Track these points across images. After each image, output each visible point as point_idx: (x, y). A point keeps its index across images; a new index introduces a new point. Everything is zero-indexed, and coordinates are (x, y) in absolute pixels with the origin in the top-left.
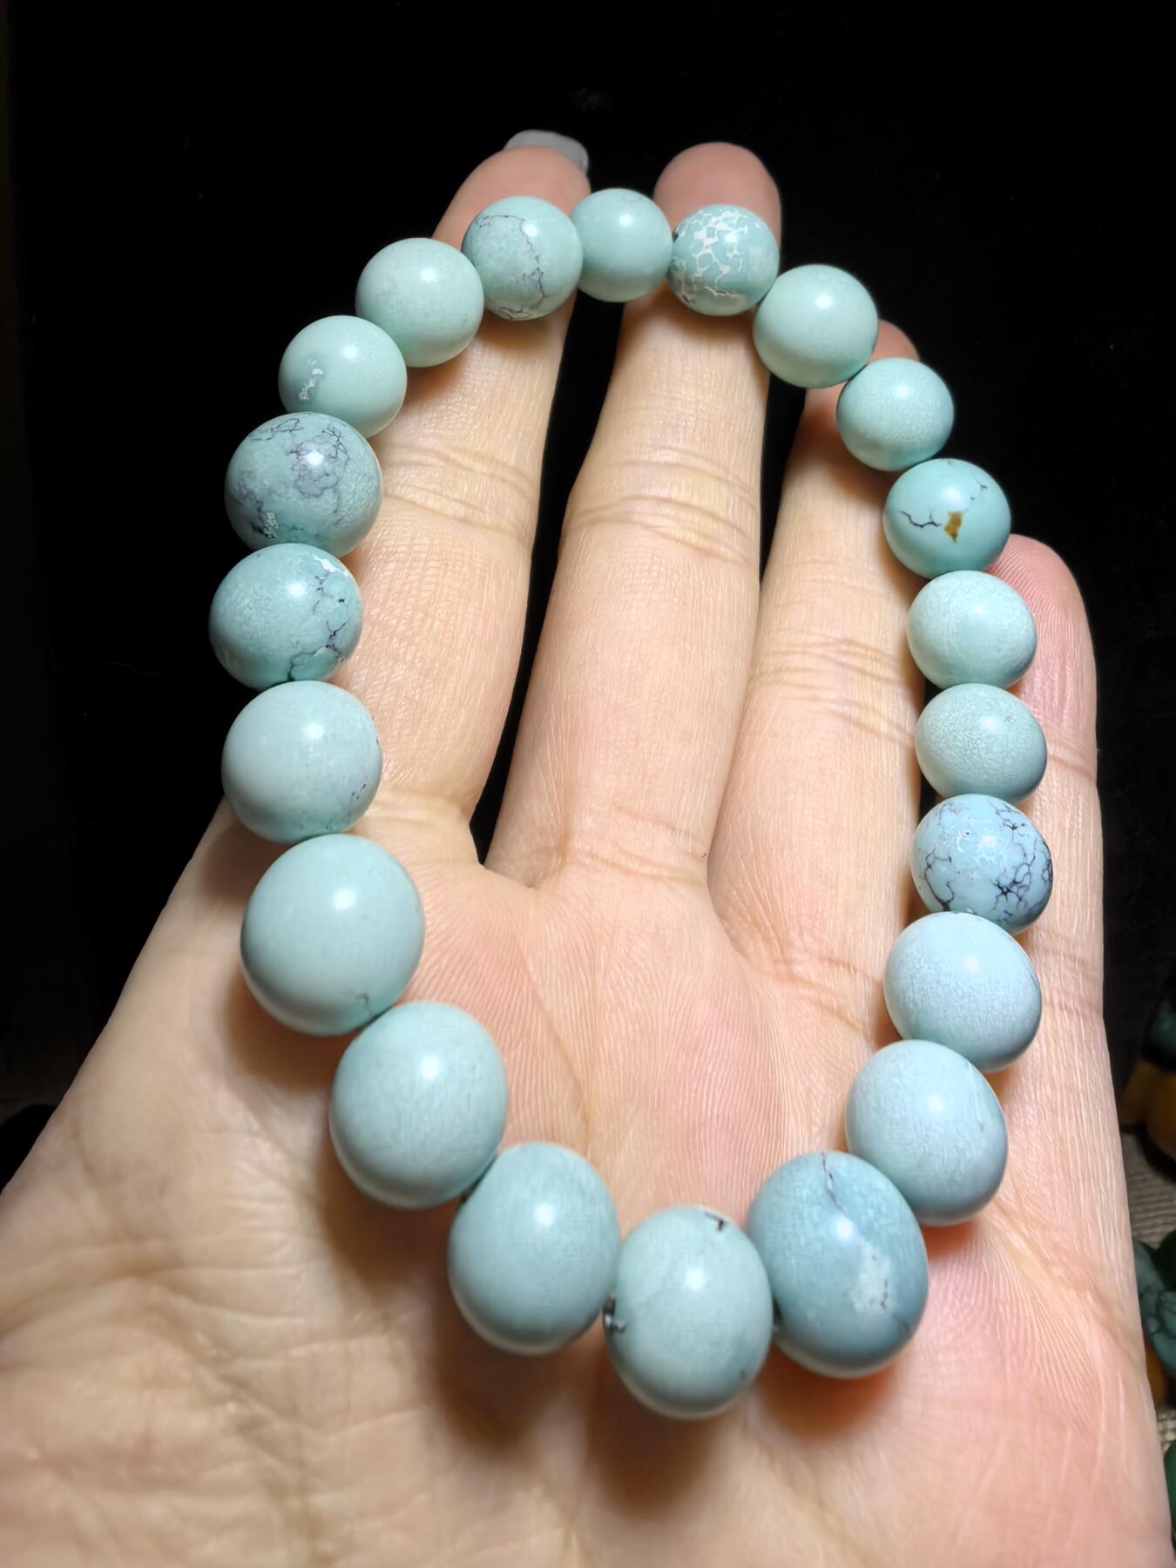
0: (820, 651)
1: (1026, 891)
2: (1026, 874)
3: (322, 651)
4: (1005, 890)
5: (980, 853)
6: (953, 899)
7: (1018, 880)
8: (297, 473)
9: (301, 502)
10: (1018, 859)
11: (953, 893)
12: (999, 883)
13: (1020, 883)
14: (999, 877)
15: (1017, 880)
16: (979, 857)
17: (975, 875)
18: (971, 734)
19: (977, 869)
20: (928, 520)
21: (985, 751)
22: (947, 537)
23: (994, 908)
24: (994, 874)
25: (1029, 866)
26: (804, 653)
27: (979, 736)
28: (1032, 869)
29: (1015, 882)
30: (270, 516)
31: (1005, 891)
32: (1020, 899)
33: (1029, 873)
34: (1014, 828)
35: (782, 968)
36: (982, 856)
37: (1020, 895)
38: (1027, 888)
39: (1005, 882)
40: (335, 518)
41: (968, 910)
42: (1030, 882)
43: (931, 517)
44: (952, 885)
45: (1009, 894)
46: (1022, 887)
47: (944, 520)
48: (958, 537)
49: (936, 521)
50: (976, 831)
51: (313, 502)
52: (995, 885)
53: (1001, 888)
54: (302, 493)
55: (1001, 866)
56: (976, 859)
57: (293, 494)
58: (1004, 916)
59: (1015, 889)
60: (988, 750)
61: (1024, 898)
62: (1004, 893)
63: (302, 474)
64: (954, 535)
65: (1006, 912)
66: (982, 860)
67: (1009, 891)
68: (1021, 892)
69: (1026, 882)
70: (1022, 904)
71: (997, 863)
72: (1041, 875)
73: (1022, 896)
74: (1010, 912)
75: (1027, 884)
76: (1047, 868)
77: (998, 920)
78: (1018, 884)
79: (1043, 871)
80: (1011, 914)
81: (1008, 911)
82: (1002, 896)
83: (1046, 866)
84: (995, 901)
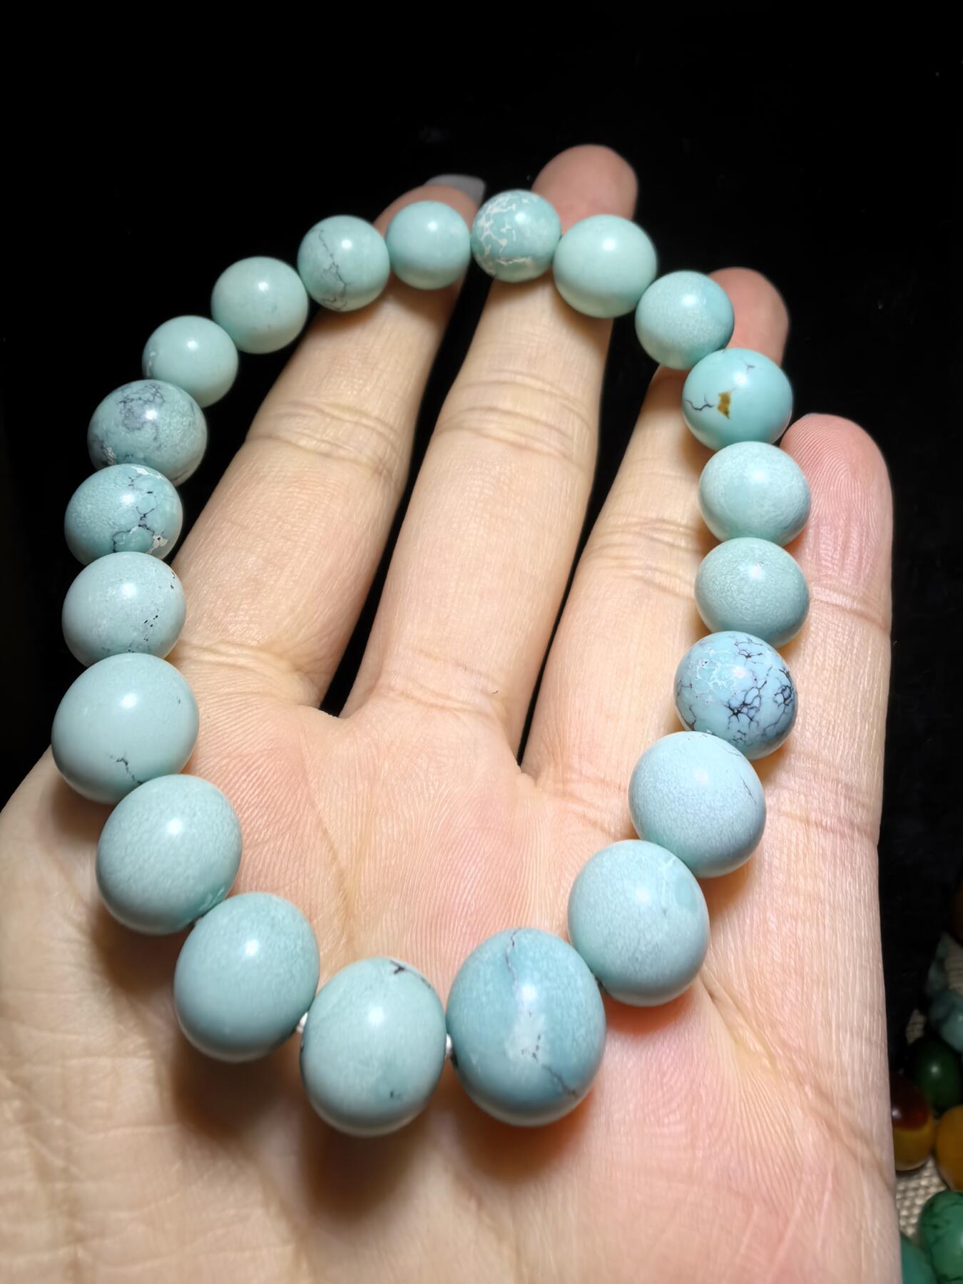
0: (637, 529)
1: (757, 712)
2: (755, 697)
3: (135, 529)
4: (736, 711)
5: (714, 679)
6: (695, 721)
7: (748, 701)
8: (123, 415)
9: (128, 435)
10: (750, 683)
11: (695, 717)
12: (730, 704)
13: (750, 705)
14: (730, 700)
15: (746, 702)
16: (713, 682)
17: (710, 698)
18: (725, 578)
19: (711, 692)
20: (704, 404)
21: (737, 592)
22: (721, 416)
23: (729, 728)
24: (725, 697)
25: (759, 689)
26: (623, 532)
27: (732, 580)
28: (762, 692)
29: (744, 704)
30: (110, 450)
31: (736, 713)
32: (751, 719)
33: (759, 696)
34: (748, 656)
35: (560, 786)
36: (715, 681)
37: (751, 716)
38: (758, 710)
39: (736, 704)
40: (157, 444)
41: (708, 731)
42: (760, 704)
43: (705, 400)
44: (693, 708)
45: (739, 715)
46: (752, 708)
47: (716, 401)
48: (731, 414)
49: (711, 404)
50: (713, 661)
51: (137, 433)
52: (726, 706)
53: (731, 709)
54: (128, 428)
55: (731, 690)
56: (710, 684)
57: (122, 430)
58: (739, 736)
59: (745, 710)
60: (740, 591)
61: (756, 718)
62: (736, 714)
63: (127, 415)
64: (726, 413)
65: (739, 731)
66: (715, 684)
67: (739, 712)
68: (752, 713)
69: (756, 703)
70: (754, 724)
71: (729, 687)
72: (774, 698)
73: (753, 717)
74: (744, 732)
75: (758, 706)
76: (781, 693)
77: (734, 740)
78: (749, 706)
79: (776, 695)
80: (745, 734)
81: (741, 730)
82: (734, 717)
83: (780, 691)
84: (728, 722)
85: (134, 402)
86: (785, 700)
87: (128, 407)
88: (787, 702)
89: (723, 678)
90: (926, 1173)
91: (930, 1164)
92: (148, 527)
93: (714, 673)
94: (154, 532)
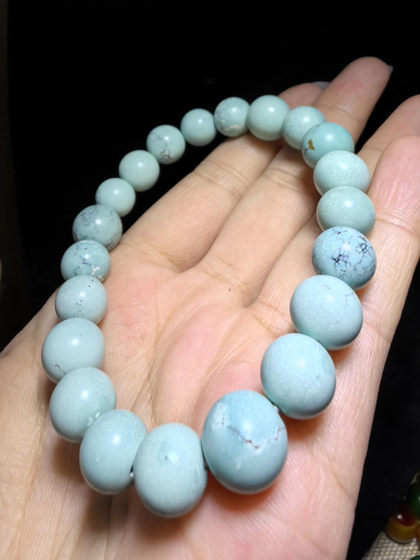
1: (348, 258)
4: (337, 260)
5: (323, 248)
12: (333, 257)
14: (333, 255)
15: (341, 254)
23: (336, 270)
29: (340, 255)
30: (78, 236)
32: (346, 262)
37: (345, 261)
38: (348, 257)
39: (336, 256)
40: (96, 231)
45: (339, 261)
46: (345, 257)
52: (332, 259)
53: (334, 260)
55: (332, 250)
56: (323, 251)
58: (342, 273)
59: (341, 258)
61: (348, 261)
62: (337, 262)
63: (83, 220)
65: (341, 270)
66: (325, 250)
67: (338, 260)
68: (345, 259)
70: (348, 265)
71: (331, 249)
72: (356, 250)
73: (346, 260)
74: (344, 270)
75: (348, 255)
76: (360, 247)
77: (341, 276)
78: (342, 256)
79: (356, 248)
80: (345, 271)
81: (342, 270)
82: (337, 263)
83: (359, 246)
84: (335, 267)
85: (86, 214)
86: (363, 250)
87: (83, 217)
88: (364, 251)
89: (327, 246)
90: (413, 544)
91: (415, 540)
92: (87, 263)
93: (323, 245)
94: (91, 265)
